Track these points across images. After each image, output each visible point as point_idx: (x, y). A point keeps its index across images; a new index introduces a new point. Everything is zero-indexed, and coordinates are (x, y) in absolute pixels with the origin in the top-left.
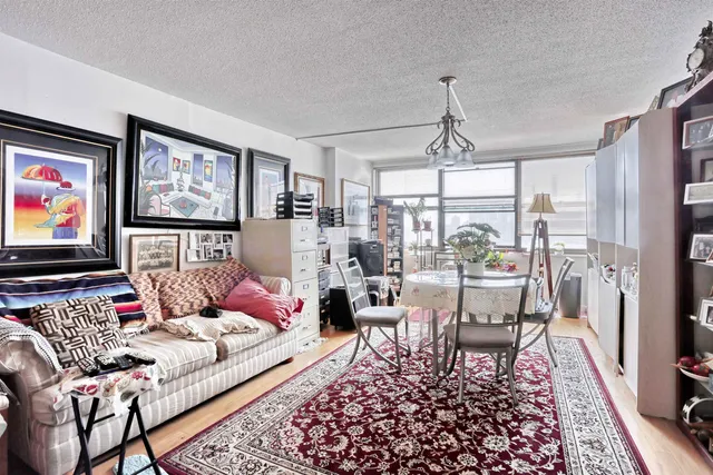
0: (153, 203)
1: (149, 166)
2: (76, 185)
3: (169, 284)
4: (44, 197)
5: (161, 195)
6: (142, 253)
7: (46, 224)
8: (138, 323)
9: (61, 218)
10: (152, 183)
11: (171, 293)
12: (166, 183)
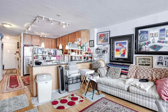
0: (143, 48)
1: (141, 38)
2: (125, 46)
3: (140, 70)
4: (119, 49)
5: (146, 45)
6: (139, 61)
7: (120, 54)
8: (125, 76)
9: (122, 53)
10: (142, 43)
11: (139, 72)
12: (148, 41)
